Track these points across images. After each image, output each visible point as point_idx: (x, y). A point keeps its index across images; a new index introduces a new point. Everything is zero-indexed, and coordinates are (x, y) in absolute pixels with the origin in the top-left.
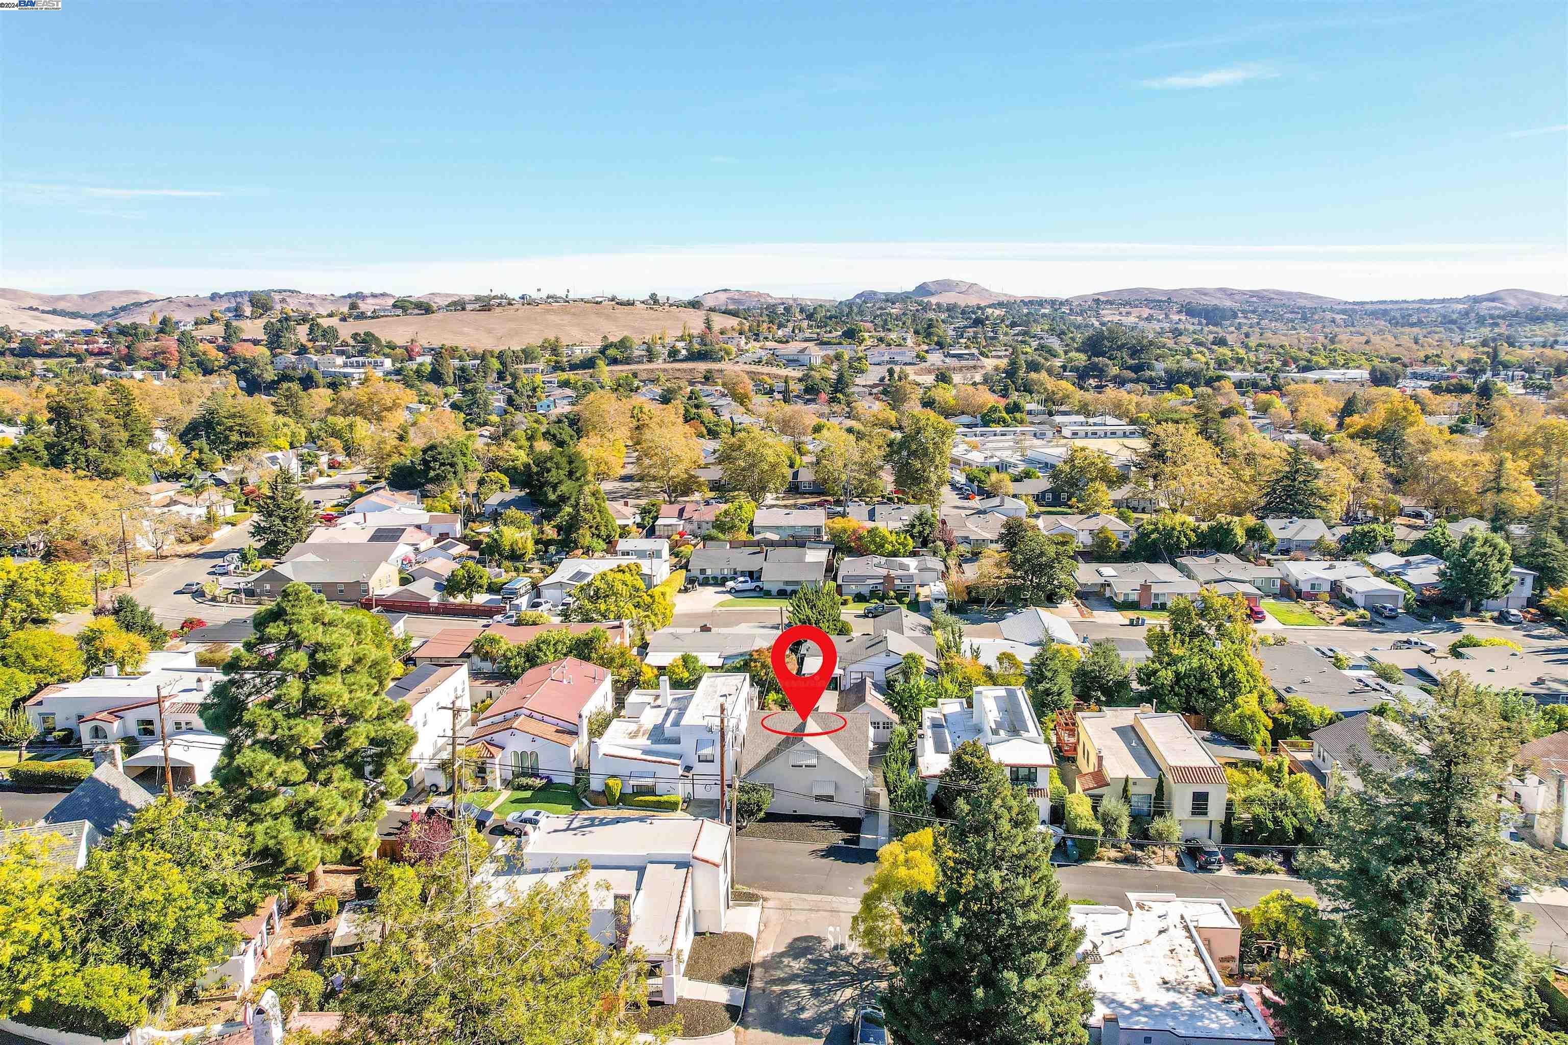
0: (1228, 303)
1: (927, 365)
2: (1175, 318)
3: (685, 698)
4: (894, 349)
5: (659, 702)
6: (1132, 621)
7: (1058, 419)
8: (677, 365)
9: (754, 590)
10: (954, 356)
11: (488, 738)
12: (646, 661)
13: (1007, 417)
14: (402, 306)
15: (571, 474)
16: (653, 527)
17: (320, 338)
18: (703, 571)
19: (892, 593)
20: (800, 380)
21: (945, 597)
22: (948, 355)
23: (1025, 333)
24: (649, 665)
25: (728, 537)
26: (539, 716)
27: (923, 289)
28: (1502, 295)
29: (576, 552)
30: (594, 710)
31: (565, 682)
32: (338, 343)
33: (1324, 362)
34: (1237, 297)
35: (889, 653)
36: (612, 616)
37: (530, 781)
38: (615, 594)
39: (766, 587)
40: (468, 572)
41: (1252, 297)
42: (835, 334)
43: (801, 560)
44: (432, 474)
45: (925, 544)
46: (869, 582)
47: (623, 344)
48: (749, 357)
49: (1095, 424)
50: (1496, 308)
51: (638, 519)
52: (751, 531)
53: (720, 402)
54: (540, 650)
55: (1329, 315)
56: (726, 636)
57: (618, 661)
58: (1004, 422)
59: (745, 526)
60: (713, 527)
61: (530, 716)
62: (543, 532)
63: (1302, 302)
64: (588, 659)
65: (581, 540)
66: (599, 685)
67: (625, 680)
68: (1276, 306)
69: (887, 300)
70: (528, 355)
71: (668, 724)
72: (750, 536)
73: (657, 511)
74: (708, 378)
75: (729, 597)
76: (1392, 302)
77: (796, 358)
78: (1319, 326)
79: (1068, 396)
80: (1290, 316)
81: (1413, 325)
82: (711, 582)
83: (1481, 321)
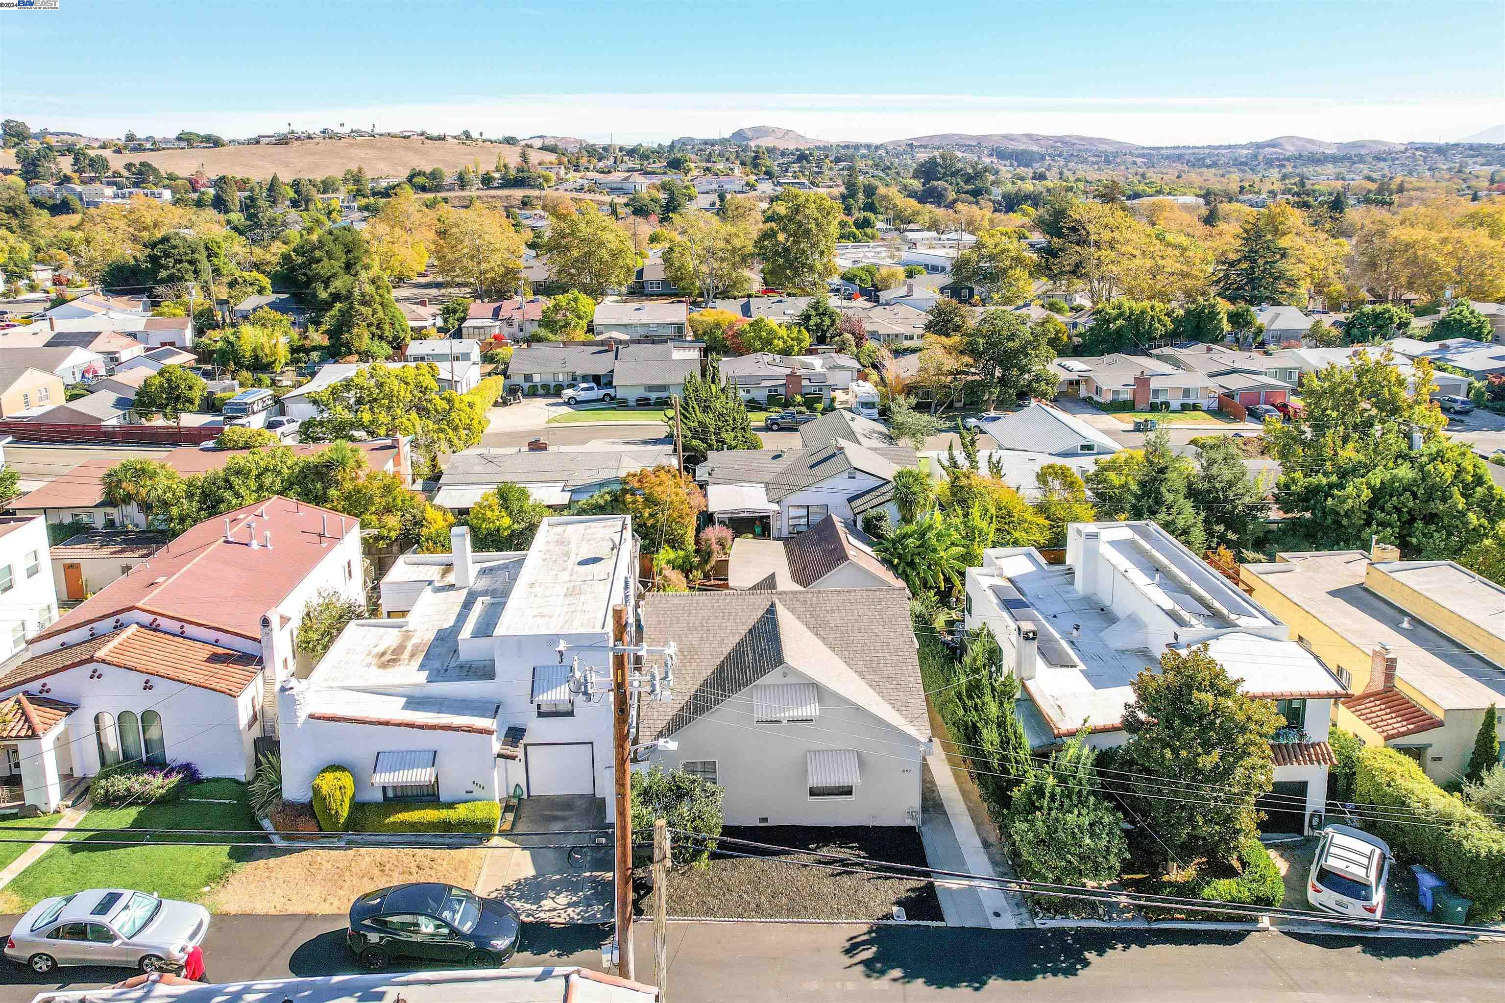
0: (1035, 148)
1: (758, 193)
2: (988, 160)
3: (505, 567)
4: (723, 178)
5: (451, 579)
6: (1137, 425)
7: (910, 235)
8: (492, 192)
9: (602, 400)
10: (785, 184)
11: (34, 687)
12: (437, 501)
13: (857, 232)
14: (187, 140)
15: (348, 267)
16: (459, 331)
17: (88, 168)
18: (528, 378)
19: (799, 398)
20: (626, 205)
21: (877, 400)
22: (780, 184)
23: (850, 168)
24: (439, 508)
25: (559, 338)
26: (175, 626)
27: (739, 135)
28: (1282, 141)
29: (349, 358)
30: (315, 601)
31: (255, 545)
32: (110, 174)
34: (1042, 142)
35: (854, 472)
36: (382, 431)
37: (136, 783)
38: (390, 397)
39: (620, 393)
40: (169, 380)
41: (1056, 142)
42: (658, 165)
43: (667, 358)
44: (163, 274)
45: (821, 340)
46: (765, 383)
47: (435, 175)
48: (570, 185)
49: (948, 240)
50: (1276, 153)
51: (440, 322)
52: (590, 329)
53: (539, 223)
54: (230, 486)
55: (1129, 159)
56: (573, 458)
57: (379, 502)
58: (857, 236)
59: (584, 323)
60: (540, 326)
61: (154, 628)
62: (306, 338)
63: (1103, 147)
64: (320, 500)
65: (356, 343)
66: (329, 549)
67: (394, 535)
68: (1080, 150)
69: (706, 144)
70: (327, 186)
71: (466, 632)
72: (590, 335)
73: (465, 310)
74: (525, 203)
75: (566, 410)
76: (1184, 147)
77: (620, 186)
78: (1123, 168)
79: (918, 213)
80: (1094, 159)
81: (1209, 167)
82: (541, 391)
83: (1269, 163)
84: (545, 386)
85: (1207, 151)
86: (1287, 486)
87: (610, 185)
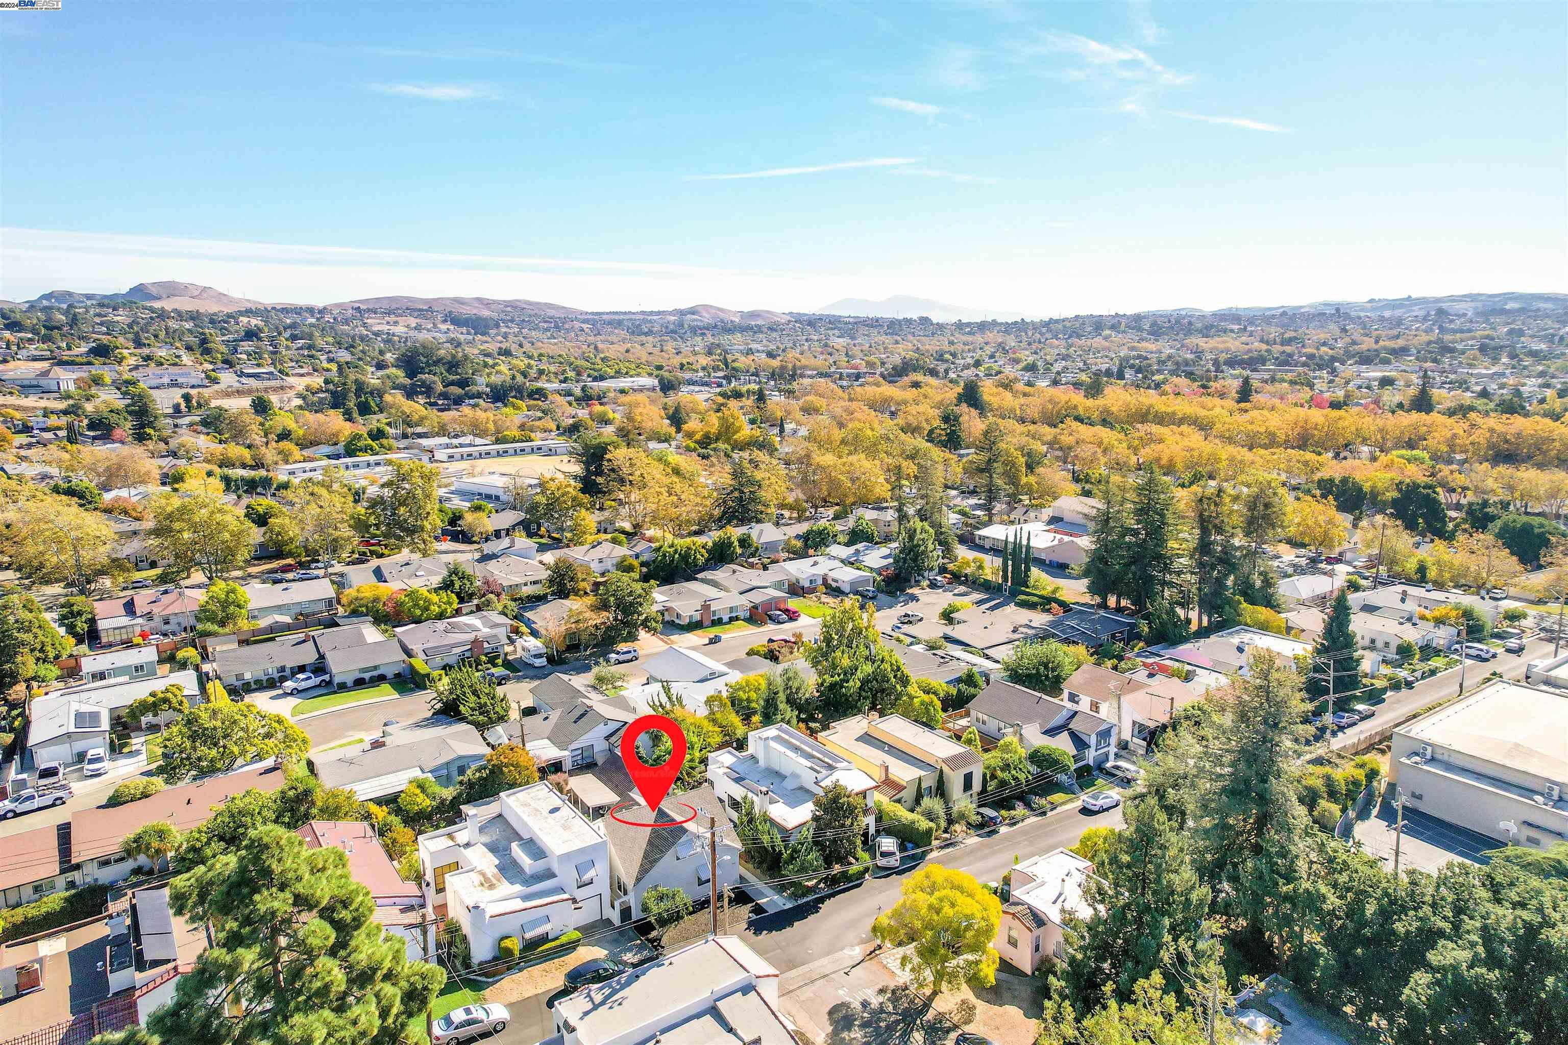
0: (486, 313)
1: (226, 387)
2: (444, 327)
4: (171, 369)
5: (463, 840)
6: (711, 640)
7: (422, 442)
9: (319, 685)
10: (249, 376)
13: (374, 444)
16: (93, 633)
18: (239, 677)
19: (484, 658)
21: (544, 651)
22: (242, 374)
23: (310, 347)
27: (140, 291)
28: (700, 309)
33: (611, 372)
34: (493, 307)
35: (606, 721)
39: (337, 680)
41: (506, 307)
42: (77, 351)
43: (365, 641)
46: (455, 651)
49: (461, 446)
50: (697, 320)
52: (249, 615)
55: (577, 325)
57: (344, 809)
58: (371, 449)
63: (551, 312)
65: (23, 671)
68: (530, 316)
72: (254, 622)
73: (92, 612)
75: (293, 699)
77: (34, 383)
78: (573, 334)
79: (426, 418)
80: (546, 325)
81: (646, 334)
82: (254, 686)
83: (694, 330)
84: (256, 682)
85: (641, 317)
86: (822, 684)
87: (19, 383)
